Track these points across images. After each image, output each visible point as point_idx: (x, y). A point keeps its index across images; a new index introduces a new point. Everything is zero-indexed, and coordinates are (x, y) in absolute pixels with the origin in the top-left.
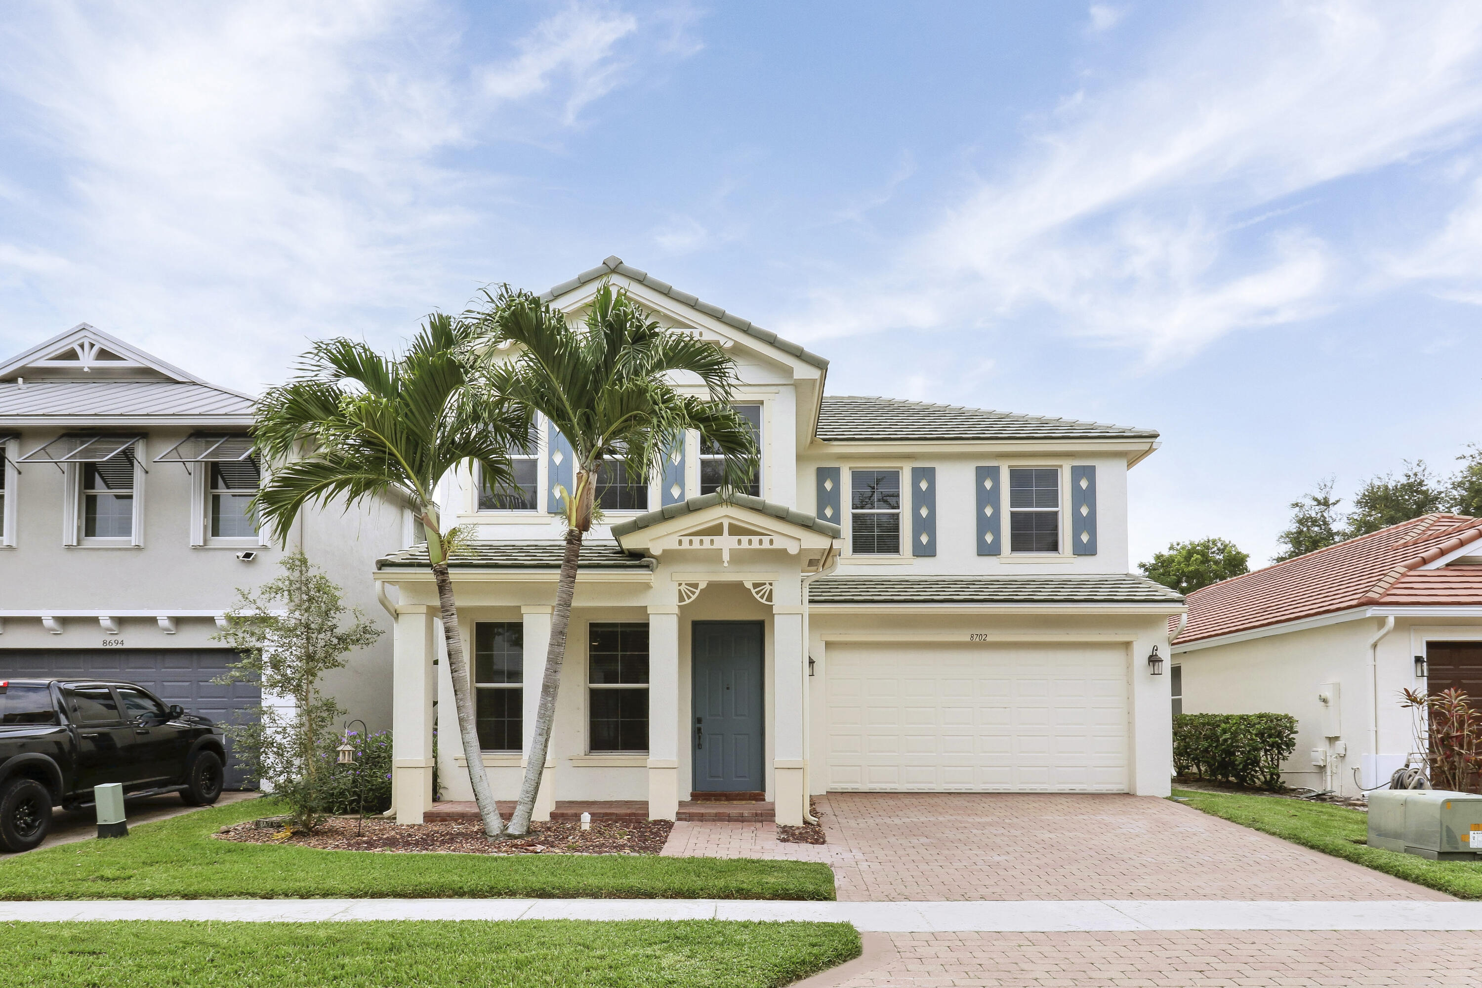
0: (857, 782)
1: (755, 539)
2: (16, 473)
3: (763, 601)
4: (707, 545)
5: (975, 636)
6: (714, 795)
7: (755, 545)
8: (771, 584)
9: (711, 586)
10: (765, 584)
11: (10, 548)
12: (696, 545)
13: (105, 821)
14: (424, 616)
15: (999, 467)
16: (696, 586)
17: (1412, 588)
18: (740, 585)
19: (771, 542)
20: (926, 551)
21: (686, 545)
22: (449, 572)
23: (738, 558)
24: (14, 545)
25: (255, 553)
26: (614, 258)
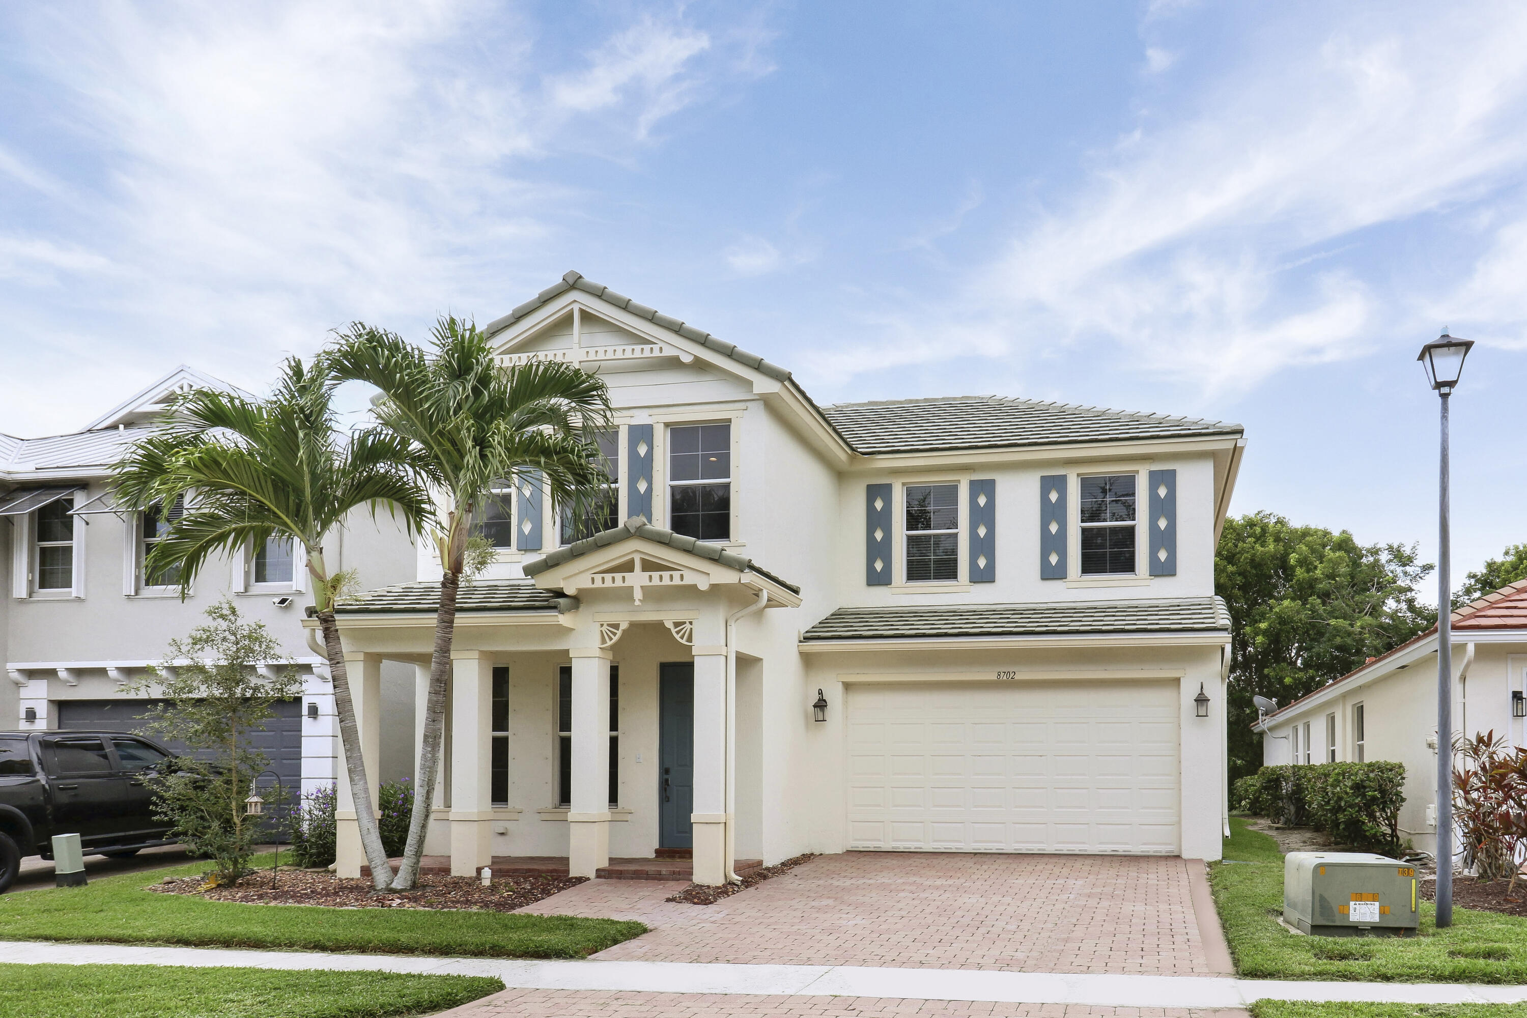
0: (879, 840)
1: (666, 575)
2: (84, 523)
3: (684, 642)
4: (619, 583)
5: (1002, 674)
6: (678, 852)
7: (666, 581)
8: (691, 623)
9: (633, 625)
10: (685, 623)
11: (78, 599)
12: (608, 583)
13: (62, 870)
14: (361, 664)
15: (1065, 476)
16: (616, 626)
17: (1515, 608)
18: (660, 624)
19: (682, 577)
20: (983, 576)
21: (598, 584)
22: (336, 618)
23: (654, 595)
24: (82, 596)
25: (290, 598)
26: (572, 273)
